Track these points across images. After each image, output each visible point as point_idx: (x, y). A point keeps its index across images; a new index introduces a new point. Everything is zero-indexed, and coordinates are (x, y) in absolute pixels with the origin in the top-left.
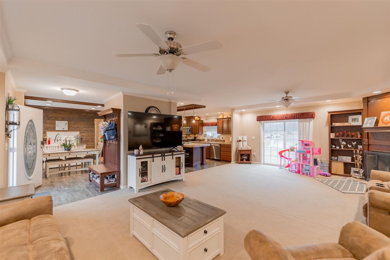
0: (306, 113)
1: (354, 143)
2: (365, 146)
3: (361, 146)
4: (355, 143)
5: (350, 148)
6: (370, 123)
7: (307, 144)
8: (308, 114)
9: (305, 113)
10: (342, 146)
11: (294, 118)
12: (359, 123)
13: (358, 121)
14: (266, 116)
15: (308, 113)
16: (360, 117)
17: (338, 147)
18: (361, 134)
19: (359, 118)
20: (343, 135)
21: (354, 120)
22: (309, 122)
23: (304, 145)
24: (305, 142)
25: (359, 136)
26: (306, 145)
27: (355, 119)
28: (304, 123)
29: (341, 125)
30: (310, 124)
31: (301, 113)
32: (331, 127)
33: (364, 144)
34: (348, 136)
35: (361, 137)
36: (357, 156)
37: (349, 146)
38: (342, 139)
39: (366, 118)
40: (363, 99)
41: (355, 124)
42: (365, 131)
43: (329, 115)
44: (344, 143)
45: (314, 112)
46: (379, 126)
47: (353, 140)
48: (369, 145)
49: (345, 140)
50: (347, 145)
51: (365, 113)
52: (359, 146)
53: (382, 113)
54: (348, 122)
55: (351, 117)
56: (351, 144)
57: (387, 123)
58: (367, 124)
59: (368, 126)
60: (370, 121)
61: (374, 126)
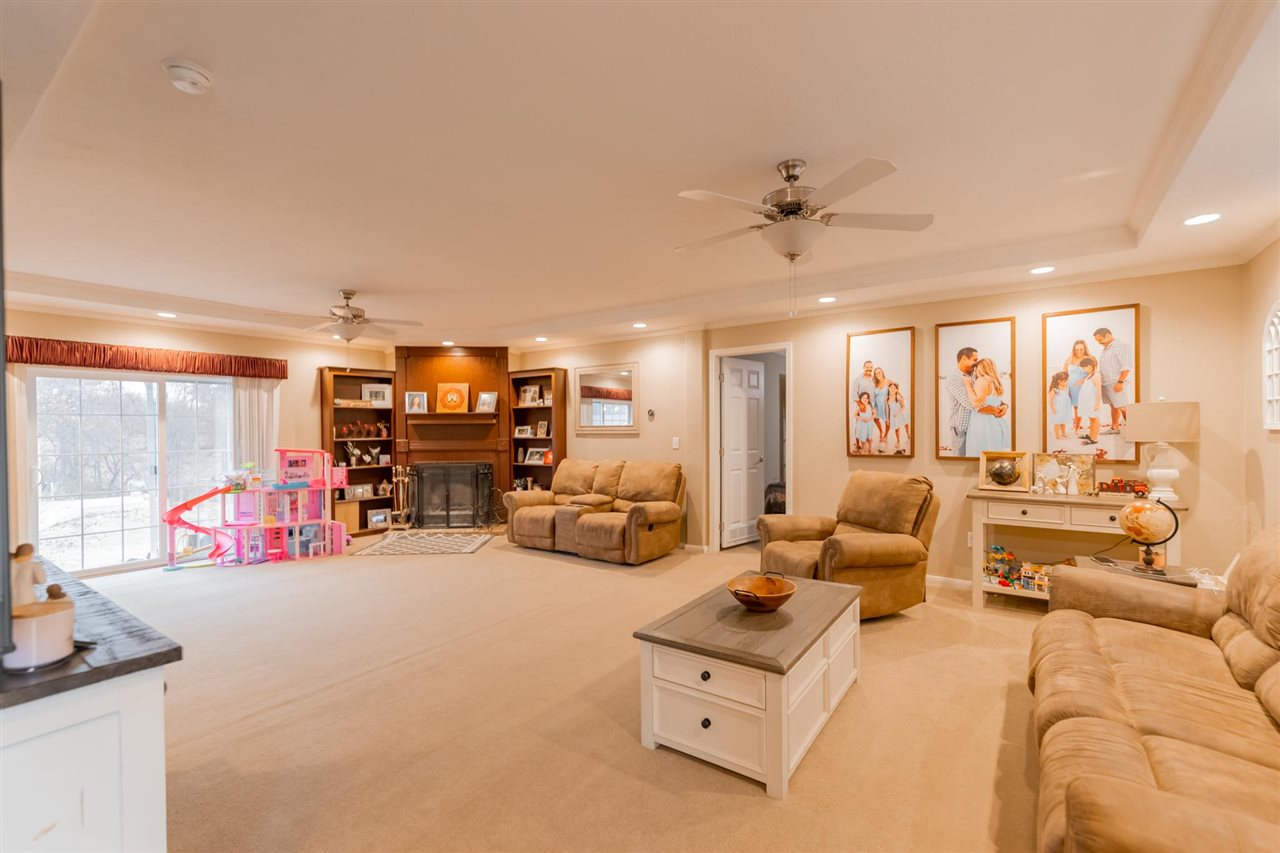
0: (265, 360)
1: (375, 451)
2: (401, 455)
3: (388, 456)
4: (378, 450)
5: (369, 463)
6: (419, 405)
7: (297, 462)
8: (271, 363)
9: (260, 359)
10: (353, 460)
11: (222, 373)
12: (386, 403)
13: (384, 397)
14: (72, 347)
15: (270, 360)
16: (387, 389)
17: (344, 464)
18: (389, 429)
19: (386, 391)
20: (350, 433)
21: (375, 395)
22: (271, 391)
23: (287, 464)
24: (290, 454)
25: (384, 433)
26: (294, 463)
27: (377, 392)
28: (255, 392)
29: (351, 406)
30: (272, 397)
31: (248, 359)
32: (335, 409)
33: (398, 450)
34: (360, 434)
35: (389, 435)
36: (400, 478)
37: (367, 458)
38: (352, 442)
39: (407, 394)
40: (398, 349)
41: (378, 404)
42: (409, 422)
43: (329, 377)
44: (357, 452)
45: (286, 361)
46: (438, 411)
47: (374, 444)
48: (409, 453)
49: (357, 445)
50: (361, 456)
51: (399, 380)
52: (381, 456)
53: (440, 385)
54: (361, 398)
55: (367, 388)
56: (369, 453)
57: (455, 407)
58: (412, 405)
59: (416, 410)
60: (417, 400)
61: (425, 411)
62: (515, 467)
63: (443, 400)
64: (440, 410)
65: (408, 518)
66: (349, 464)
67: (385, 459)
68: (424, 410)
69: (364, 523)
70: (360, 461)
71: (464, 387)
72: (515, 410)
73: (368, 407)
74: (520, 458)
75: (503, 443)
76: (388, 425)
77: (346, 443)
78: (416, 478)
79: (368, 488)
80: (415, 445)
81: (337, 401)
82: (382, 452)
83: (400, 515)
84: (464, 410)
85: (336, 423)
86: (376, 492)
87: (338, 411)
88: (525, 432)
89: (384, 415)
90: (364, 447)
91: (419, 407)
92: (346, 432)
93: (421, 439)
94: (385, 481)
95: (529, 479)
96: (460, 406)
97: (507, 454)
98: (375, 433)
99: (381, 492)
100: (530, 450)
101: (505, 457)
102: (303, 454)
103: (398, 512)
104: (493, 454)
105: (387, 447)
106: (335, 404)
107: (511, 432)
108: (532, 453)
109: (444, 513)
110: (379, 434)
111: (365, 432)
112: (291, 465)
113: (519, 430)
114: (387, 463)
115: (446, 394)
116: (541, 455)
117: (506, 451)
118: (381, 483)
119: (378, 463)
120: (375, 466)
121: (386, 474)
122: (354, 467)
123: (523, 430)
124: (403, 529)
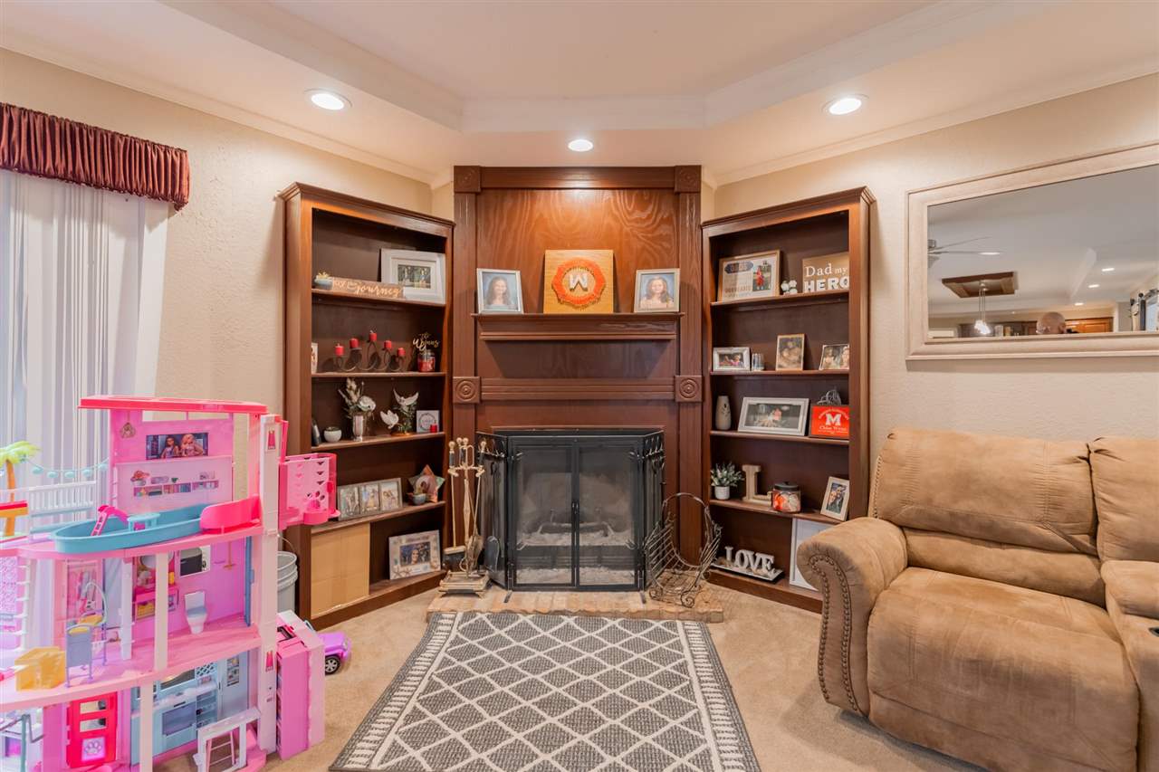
1: (407, 402)
2: (464, 411)
3: (436, 413)
4: (412, 400)
5: (395, 430)
6: (505, 298)
7: (177, 439)
10: (359, 423)
12: (434, 293)
13: (428, 281)
16: (436, 265)
17: (337, 434)
18: (437, 353)
19: (432, 266)
20: (354, 358)
21: (409, 273)
22: (134, 235)
23: (144, 447)
24: (148, 416)
25: (428, 361)
26: (167, 446)
27: (413, 269)
29: (355, 293)
30: (139, 251)
32: (315, 296)
33: (457, 398)
34: (375, 360)
35: (437, 367)
36: (465, 467)
37: (390, 419)
38: (358, 380)
39: (480, 271)
40: (460, 171)
41: (414, 294)
42: (484, 335)
43: (302, 210)
44: (368, 404)
45: (181, 152)
46: (547, 311)
47: (406, 386)
48: (479, 406)
49: (368, 387)
50: (376, 413)
51: (461, 241)
52: (419, 413)
53: (550, 254)
54: (379, 279)
55: (393, 258)
56: (395, 408)
57: (583, 302)
58: (490, 297)
59: (498, 307)
60: (500, 285)
61: (520, 311)
62: (713, 438)
63: (557, 287)
64: (552, 307)
65: (481, 560)
66: (348, 433)
67: (428, 420)
68: (517, 308)
69: (380, 569)
70: (375, 425)
71: (603, 258)
72: (713, 308)
73: (395, 298)
74: (724, 419)
75: (690, 386)
76: (436, 344)
77: (342, 382)
78: (502, 465)
79: (392, 487)
80: (496, 386)
81: (323, 278)
82: (423, 405)
83: (462, 554)
84: (605, 306)
85: (316, 335)
86: (407, 496)
87: (323, 301)
88: (740, 362)
89: (427, 320)
90: (385, 392)
91: (506, 301)
92: (346, 357)
93: (506, 376)
94: (427, 469)
95: (751, 471)
96: (595, 298)
97: (698, 409)
98: (408, 361)
99: (420, 496)
100: (747, 402)
101: (692, 418)
102: (195, 415)
103: (461, 549)
104: (664, 409)
105: (433, 393)
106: (315, 285)
107: (705, 360)
108: (754, 410)
109: (565, 540)
110: (416, 366)
111: (386, 358)
112: (155, 453)
113: (722, 356)
114: (433, 429)
115: (562, 272)
116: (785, 414)
117: (694, 403)
118: (418, 472)
119: (414, 430)
120: (408, 436)
121: (431, 454)
122: (360, 440)
123: (731, 356)
124: (472, 594)
